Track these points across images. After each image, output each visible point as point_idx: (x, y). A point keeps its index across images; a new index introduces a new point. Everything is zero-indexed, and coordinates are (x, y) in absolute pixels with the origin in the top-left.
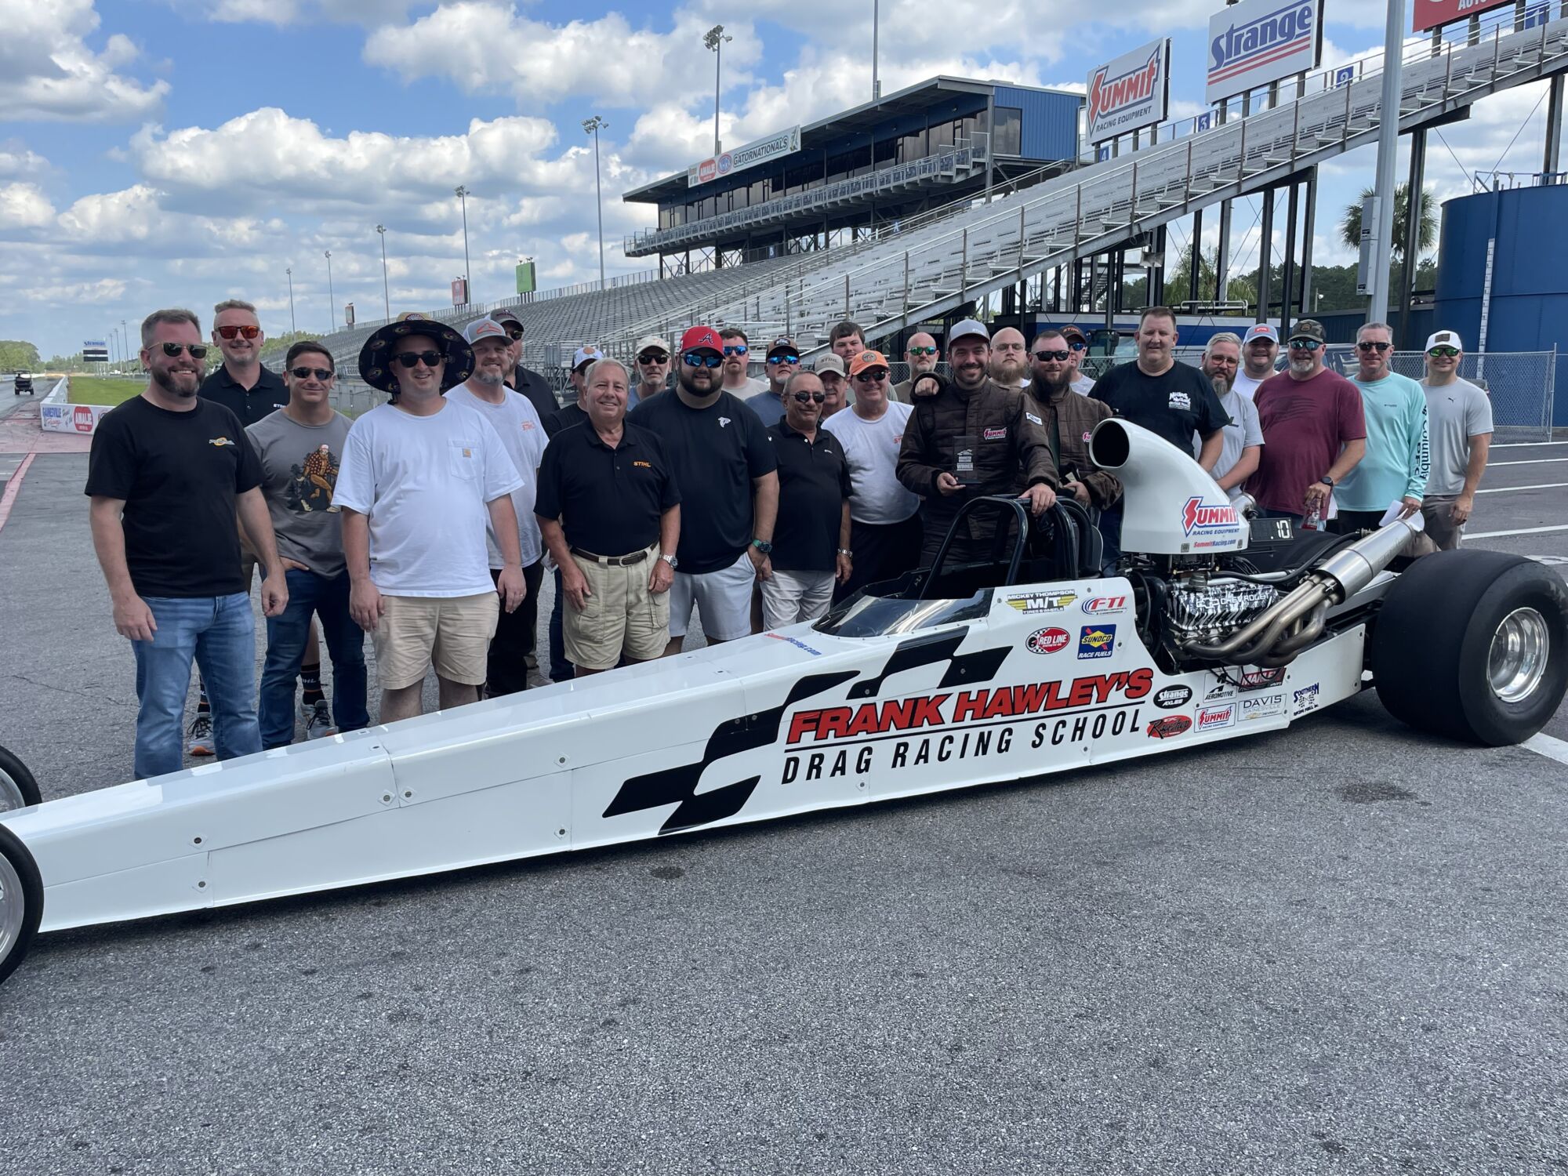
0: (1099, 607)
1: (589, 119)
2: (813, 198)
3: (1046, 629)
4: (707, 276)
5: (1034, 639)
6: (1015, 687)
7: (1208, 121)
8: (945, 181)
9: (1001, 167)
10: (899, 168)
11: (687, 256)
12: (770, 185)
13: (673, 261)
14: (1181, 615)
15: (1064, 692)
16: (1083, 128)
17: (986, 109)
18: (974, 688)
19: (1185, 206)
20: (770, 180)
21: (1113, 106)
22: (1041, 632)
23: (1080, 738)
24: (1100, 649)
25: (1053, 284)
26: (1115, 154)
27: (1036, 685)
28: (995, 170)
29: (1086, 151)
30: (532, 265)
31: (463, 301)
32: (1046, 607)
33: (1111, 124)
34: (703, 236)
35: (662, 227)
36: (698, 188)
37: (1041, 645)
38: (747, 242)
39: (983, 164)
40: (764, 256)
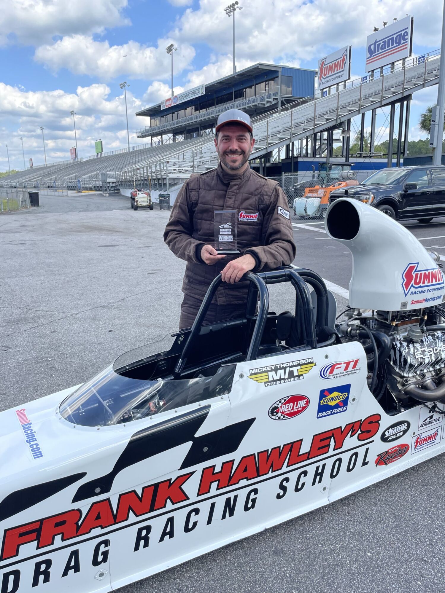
0: (336, 371)
1: (122, 83)
2: (211, 113)
3: (287, 397)
4: (169, 145)
5: (276, 408)
6: (258, 453)
7: (366, 79)
8: (262, 106)
9: (285, 100)
10: (245, 101)
11: (162, 137)
12: (194, 108)
13: (156, 139)
14: (404, 364)
15: (305, 448)
16: (316, 85)
17: (278, 77)
18: (217, 462)
19: (359, 110)
20: (194, 107)
21: (328, 74)
22: (283, 401)
23: (320, 481)
24: (337, 406)
25: (305, 147)
26: (329, 93)
27: (279, 447)
28: (282, 102)
29: (318, 93)
30: (101, 142)
31: (75, 157)
32: (287, 377)
33: (327, 81)
34: (168, 129)
35: (152, 126)
36: (165, 110)
37: (283, 413)
38: (185, 132)
39: (277, 99)
40: (192, 137)
